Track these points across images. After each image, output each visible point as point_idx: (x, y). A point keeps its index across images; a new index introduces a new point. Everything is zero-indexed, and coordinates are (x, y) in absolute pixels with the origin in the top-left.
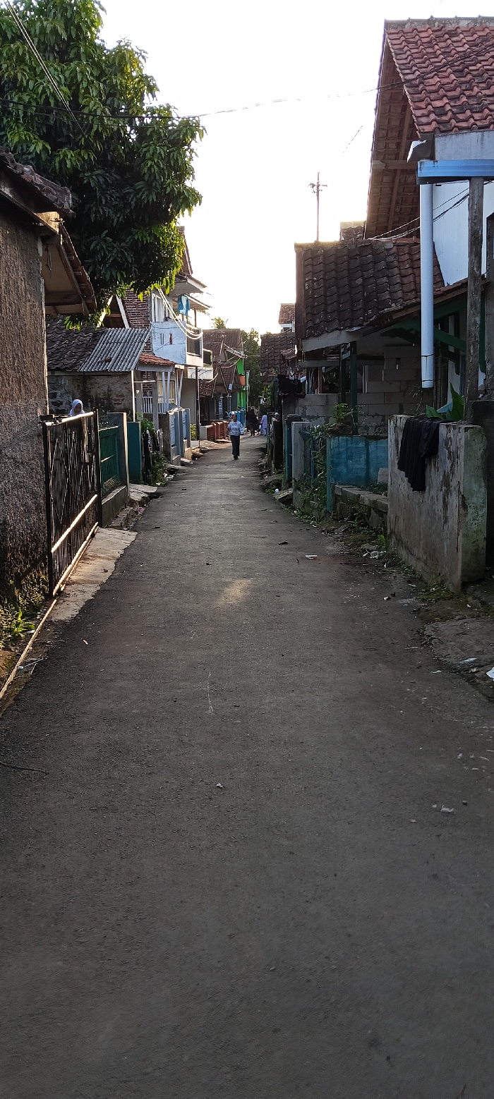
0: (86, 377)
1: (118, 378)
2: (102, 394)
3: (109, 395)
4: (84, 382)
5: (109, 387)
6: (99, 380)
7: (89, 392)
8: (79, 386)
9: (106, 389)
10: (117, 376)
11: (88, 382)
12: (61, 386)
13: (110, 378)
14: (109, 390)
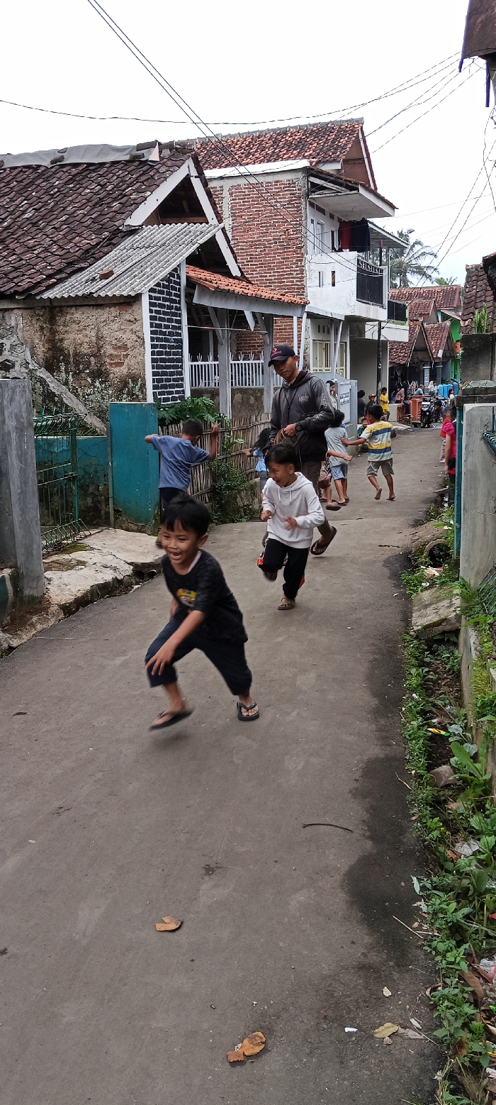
0: (55, 310)
1: (114, 311)
2: (86, 346)
3: (99, 351)
4: (52, 320)
5: (98, 330)
6: (76, 315)
7: (62, 340)
8: (42, 328)
9: (93, 334)
10: (115, 305)
11: (60, 320)
12: (12, 330)
13: (100, 311)
14: (99, 338)
